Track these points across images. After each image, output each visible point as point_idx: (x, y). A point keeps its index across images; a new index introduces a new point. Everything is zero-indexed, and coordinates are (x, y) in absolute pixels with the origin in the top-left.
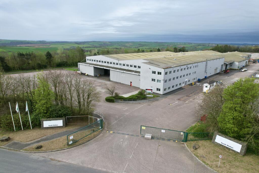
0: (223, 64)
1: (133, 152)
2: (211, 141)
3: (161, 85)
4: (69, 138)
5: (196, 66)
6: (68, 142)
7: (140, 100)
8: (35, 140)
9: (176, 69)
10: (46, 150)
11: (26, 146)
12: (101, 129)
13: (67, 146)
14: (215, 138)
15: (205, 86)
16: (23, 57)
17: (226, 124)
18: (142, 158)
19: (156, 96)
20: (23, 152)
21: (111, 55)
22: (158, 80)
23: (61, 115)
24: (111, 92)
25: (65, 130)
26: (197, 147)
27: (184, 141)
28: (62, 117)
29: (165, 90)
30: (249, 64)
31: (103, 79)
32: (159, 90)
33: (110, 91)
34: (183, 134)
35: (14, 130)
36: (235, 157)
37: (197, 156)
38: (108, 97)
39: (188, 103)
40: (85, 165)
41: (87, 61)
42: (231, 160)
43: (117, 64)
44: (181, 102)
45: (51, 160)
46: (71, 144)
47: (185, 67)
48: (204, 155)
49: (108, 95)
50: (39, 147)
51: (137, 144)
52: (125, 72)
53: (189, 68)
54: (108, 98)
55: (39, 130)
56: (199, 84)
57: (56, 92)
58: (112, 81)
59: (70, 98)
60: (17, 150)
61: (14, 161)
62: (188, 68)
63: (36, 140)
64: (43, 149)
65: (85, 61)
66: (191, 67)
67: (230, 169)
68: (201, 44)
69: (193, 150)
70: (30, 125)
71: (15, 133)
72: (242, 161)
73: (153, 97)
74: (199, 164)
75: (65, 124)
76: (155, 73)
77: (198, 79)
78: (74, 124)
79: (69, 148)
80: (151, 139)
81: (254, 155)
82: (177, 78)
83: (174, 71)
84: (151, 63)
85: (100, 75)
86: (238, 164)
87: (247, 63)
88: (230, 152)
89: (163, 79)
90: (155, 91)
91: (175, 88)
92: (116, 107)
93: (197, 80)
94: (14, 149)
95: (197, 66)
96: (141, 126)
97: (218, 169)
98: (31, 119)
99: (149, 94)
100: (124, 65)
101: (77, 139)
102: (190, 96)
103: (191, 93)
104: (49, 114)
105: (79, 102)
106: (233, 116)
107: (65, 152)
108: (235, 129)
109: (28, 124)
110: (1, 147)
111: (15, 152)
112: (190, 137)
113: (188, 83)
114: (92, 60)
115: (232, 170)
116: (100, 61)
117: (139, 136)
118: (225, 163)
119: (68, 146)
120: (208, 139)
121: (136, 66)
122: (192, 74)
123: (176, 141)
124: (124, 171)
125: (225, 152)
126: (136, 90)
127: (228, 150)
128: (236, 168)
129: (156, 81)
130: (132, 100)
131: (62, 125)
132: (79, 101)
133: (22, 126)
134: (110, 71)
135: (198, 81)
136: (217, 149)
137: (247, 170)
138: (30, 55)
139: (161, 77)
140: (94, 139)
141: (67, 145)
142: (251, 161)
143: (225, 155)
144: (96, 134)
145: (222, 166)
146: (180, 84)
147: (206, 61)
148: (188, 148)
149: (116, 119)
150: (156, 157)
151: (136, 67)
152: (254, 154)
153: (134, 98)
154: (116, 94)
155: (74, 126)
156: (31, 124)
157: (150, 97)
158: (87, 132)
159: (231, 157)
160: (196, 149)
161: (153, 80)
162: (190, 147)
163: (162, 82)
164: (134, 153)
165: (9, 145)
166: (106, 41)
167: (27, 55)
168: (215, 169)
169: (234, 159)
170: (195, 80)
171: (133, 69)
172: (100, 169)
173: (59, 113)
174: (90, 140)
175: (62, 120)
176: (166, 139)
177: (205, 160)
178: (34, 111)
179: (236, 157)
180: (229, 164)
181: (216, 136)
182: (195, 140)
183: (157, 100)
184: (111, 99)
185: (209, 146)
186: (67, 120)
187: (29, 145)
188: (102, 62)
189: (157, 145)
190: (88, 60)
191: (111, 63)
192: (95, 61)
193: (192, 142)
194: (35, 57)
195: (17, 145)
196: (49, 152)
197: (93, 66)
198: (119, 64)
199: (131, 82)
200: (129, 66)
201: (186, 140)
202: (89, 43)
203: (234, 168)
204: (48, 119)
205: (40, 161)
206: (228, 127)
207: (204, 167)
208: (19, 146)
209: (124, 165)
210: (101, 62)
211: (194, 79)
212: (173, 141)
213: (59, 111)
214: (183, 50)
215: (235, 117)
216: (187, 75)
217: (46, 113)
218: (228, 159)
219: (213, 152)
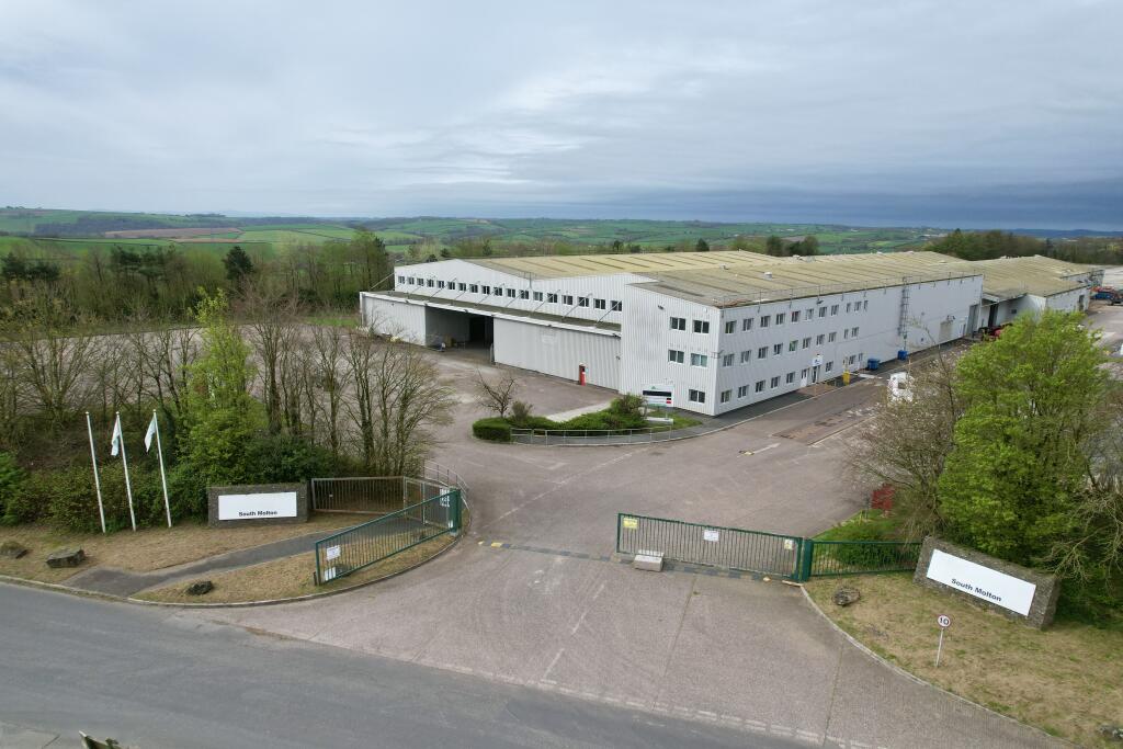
0: (977, 301)
1: (584, 614)
2: (911, 579)
3: (707, 378)
4: (325, 555)
5: (859, 304)
6: (319, 570)
7: (618, 433)
8: (184, 562)
9: (772, 311)
10: (231, 598)
11: (151, 585)
12: (454, 529)
13: (312, 587)
14: (927, 565)
15: (895, 384)
16: (134, 267)
17: (969, 497)
18: (619, 635)
19: (686, 424)
20: (140, 604)
21: (497, 261)
22: (694, 356)
23: (293, 471)
24: (496, 402)
25: (305, 531)
26: (849, 597)
27: (800, 576)
28: (296, 480)
29: (725, 396)
30: (1094, 308)
31: (465, 358)
32: (697, 396)
33: (494, 395)
34: (794, 547)
35: (101, 528)
36: (1006, 632)
37: (852, 631)
38: (486, 420)
39: (823, 449)
40: (386, 653)
41: (399, 287)
42: (990, 642)
43: (525, 295)
44: (791, 445)
45: (248, 633)
46: (329, 581)
47: (811, 303)
48: (879, 624)
49: (486, 414)
50: (203, 586)
51: (603, 586)
52: (555, 324)
53: (829, 311)
54: (486, 425)
55: (198, 531)
56: (872, 377)
57: (273, 382)
58: (501, 366)
59: (328, 406)
60: (112, 599)
61: (104, 633)
62: (823, 312)
63: (188, 566)
64: (216, 594)
65: (389, 286)
66: (835, 309)
67: (983, 675)
68: (887, 230)
69: (836, 607)
70: (164, 509)
71: (104, 539)
72: (1034, 648)
73: (675, 426)
74: (854, 657)
75: (305, 511)
76: (682, 327)
77: (869, 361)
78: (344, 511)
79: (323, 596)
80: (659, 568)
81: (1090, 626)
82: (778, 348)
83: (765, 321)
84: (665, 285)
85: (453, 341)
86: (1017, 656)
87: (1084, 304)
88: (990, 617)
89: (716, 351)
90: (681, 400)
91: (769, 392)
92: (517, 457)
93: (866, 366)
94: (101, 593)
95: (862, 305)
96: (620, 515)
97: (932, 675)
98: (171, 487)
99: (659, 411)
100: (553, 298)
101: (355, 562)
102: (832, 422)
103: (839, 414)
104: (242, 470)
105: (366, 424)
106: (993, 461)
107: (305, 607)
108: (1004, 514)
109: (155, 507)
110: (51, 585)
111: (105, 602)
112: (825, 562)
113: (824, 376)
114: (421, 282)
115: (992, 676)
116: (451, 286)
117: (612, 557)
118: (963, 652)
119: (318, 588)
120: (898, 571)
121: (603, 302)
122: (840, 336)
123: (766, 579)
124: (545, 676)
125: (969, 617)
126: (601, 400)
127: (979, 609)
128: (1009, 670)
129: (687, 358)
130: (582, 434)
131: (293, 513)
132: (364, 419)
133: (132, 512)
134: (496, 324)
135: (867, 369)
136: (932, 604)
137: (1054, 676)
138: (161, 261)
139: (709, 343)
140: (426, 565)
141: (316, 584)
142: (1073, 647)
143: (967, 625)
144: (434, 549)
145: (954, 662)
146: (790, 377)
147: (905, 286)
148: (814, 604)
149: (517, 502)
150: (680, 629)
151: (603, 307)
152: (1088, 624)
153: (593, 424)
154: (519, 408)
155: (345, 518)
156: (167, 506)
157: (662, 424)
158: (395, 541)
159: (993, 633)
160: (846, 605)
161: (676, 356)
162: (824, 599)
163: (713, 363)
164: (587, 618)
165: (83, 578)
166: (478, 217)
167: (149, 259)
168: (921, 673)
169: (1004, 642)
170: (857, 366)
171: (590, 312)
172: (449, 666)
173: (283, 462)
174: (408, 570)
175: (295, 494)
176: (725, 571)
177: (881, 642)
178: (180, 454)
179: (1012, 633)
180: (982, 655)
181: (929, 555)
182: (845, 574)
183: (692, 437)
184: (497, 429)
185: (902, 593)
186: (317, 496)
187: (160, 580)
188: (462, 287)
189: (686, 592)
190: (402, 279)
191: (499, 292)
192: (430, 283)
193: (832, 582)
194: (180, 268)
195: (115, 581)
196: (242, 606)
197: (423, 303)
198: (531, 295)
199: (582, 369)
200: (575, 301)
201: (806, 573)
202: (407, 225)
203: (1003, 669)
204: (239, 487)
205: (206, 635)
206: (978, 509)
207: (878, 666)
208: (125, 584)
209: (547, 655)
210: (457, 286)
211: (852, 360)
212: (750, 577)
213: (284, 454)
214: (806, 249)
215: (1002, 463)
216: (820, 339)
217: (231, 463)
218: (977, 642)
219: (916, 615)
